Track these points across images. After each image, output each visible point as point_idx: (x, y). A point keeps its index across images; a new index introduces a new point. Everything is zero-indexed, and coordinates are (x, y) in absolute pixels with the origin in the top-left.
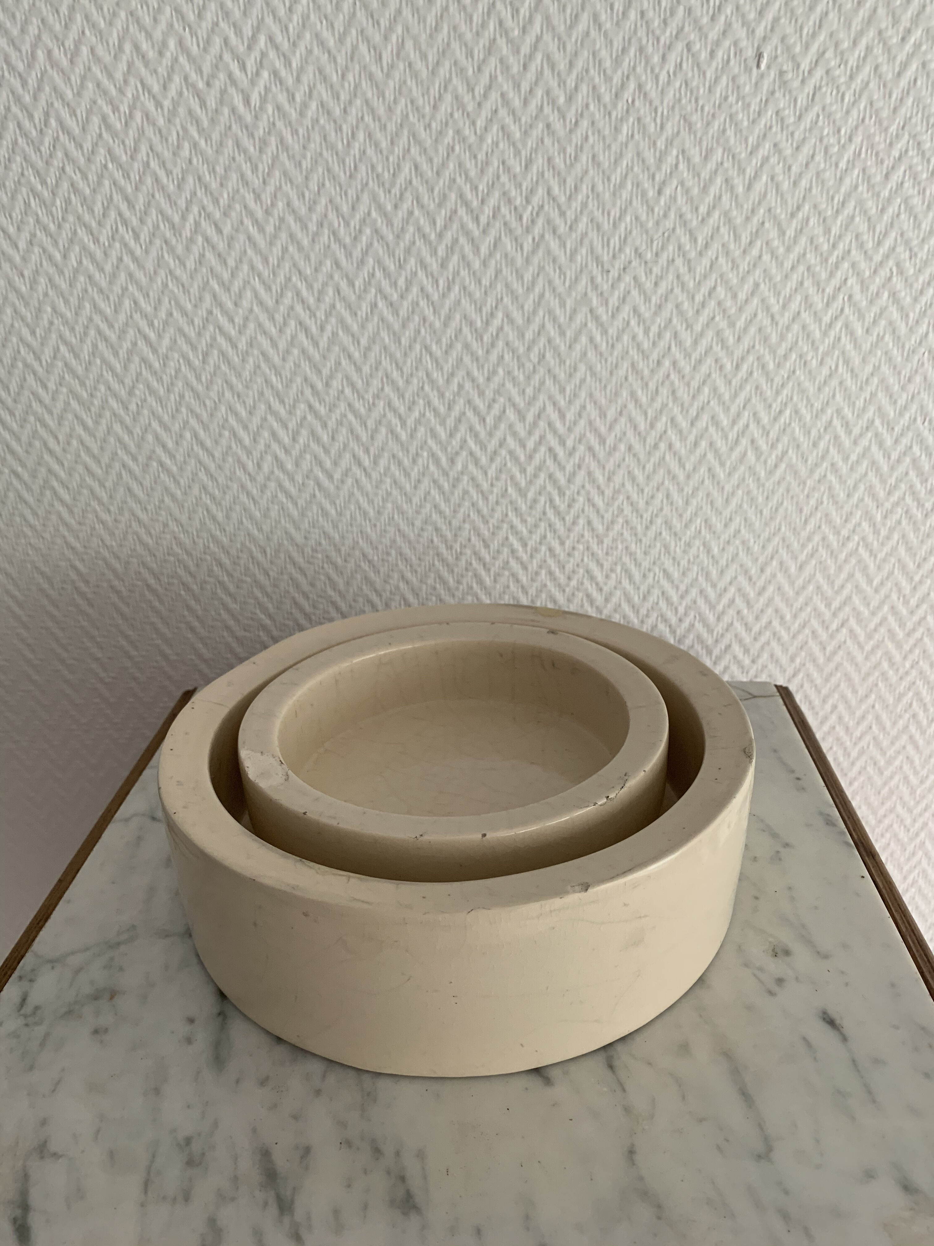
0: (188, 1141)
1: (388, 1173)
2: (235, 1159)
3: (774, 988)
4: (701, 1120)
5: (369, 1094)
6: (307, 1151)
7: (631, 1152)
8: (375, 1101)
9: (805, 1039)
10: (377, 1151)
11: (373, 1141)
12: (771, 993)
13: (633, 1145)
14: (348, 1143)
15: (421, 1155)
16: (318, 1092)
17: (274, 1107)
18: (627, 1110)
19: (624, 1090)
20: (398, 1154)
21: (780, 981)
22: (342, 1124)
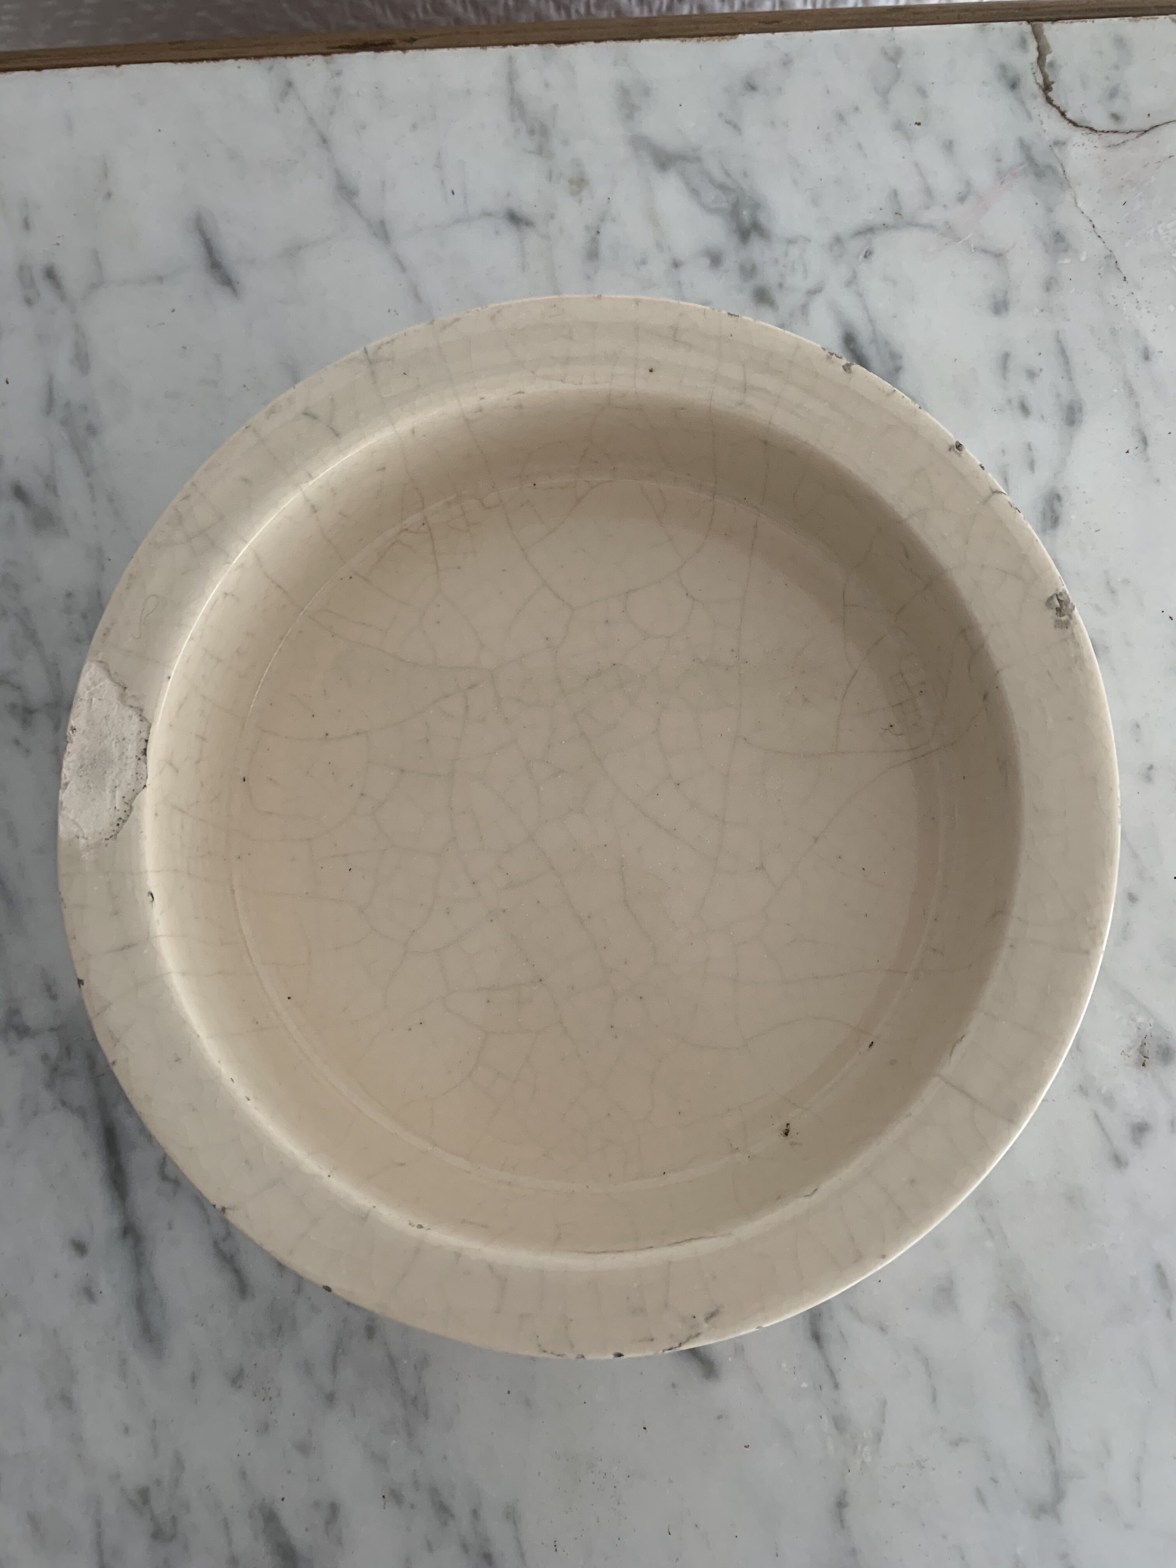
0: (144, 1495)
1: (465, 1548)
2: (226, 1525)
3: (1124, 1146)
4: (956, 1443)
5: (414, 1400)
6: (334, 1510)
7: (841, 1504)
8: (426, 1415)
9: (1158, 1267)
10: (443, 1510)
11: (434, 1492)
12: (1119, 1161)
13: (844, 1493)
14: (394, 1496)
15: (511, 1515)
16: (331, 1398)
17: (265, 1428)
18: (840, 1423)
19: (836, 1386)
20: (475, 1513)
21: (1140, 1130)
22: (380, 1460)
